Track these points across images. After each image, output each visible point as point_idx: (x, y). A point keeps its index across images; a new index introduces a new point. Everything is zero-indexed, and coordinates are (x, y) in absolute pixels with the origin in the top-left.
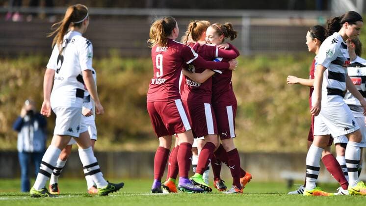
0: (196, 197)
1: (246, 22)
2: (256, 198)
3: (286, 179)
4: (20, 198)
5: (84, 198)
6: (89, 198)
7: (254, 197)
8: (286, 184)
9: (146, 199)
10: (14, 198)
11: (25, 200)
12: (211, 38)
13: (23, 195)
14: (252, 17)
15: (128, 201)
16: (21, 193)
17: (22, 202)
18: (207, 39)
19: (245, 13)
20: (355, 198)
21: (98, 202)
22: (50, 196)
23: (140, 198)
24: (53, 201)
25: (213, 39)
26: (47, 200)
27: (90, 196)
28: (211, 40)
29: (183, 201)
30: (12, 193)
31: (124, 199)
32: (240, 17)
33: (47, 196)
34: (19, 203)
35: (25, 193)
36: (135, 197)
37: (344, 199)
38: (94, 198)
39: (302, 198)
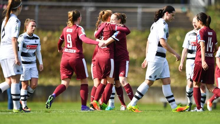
0: (110, 113)
1: (140, 10)
2: (146, 114)
3: (163, 103)
4: (7, 113)
5: (45, 113)
6: (48, 113)
7: (145, 113)
8: (163, 105)
9: (81, 113)
10: (4, 113)
11: (10, 114)
12: (114, 20)
13: (9, 111)
14: (143, 7)
15: (71, 115)
16: (8, 110)
17: (8, 115)
18: (111, 21)
19: (139, 5)
20: (203, 113)
21: (53, 115)
22: (25, 112)
23: (77, 113)
24: (26, 115)
25: (114, 21)
26: (23, 114)
27: (48, 112)
28: (113, 21)
29: (102, 115)
30: (3, 110)
31: (68, 114)
32: (137, 8)
33: (23, 112)
34: (7, 116)
35: (10, 110)
36: (75, 113)
37: (197, 114)
38: (51, 113)
39: (172, 114)
